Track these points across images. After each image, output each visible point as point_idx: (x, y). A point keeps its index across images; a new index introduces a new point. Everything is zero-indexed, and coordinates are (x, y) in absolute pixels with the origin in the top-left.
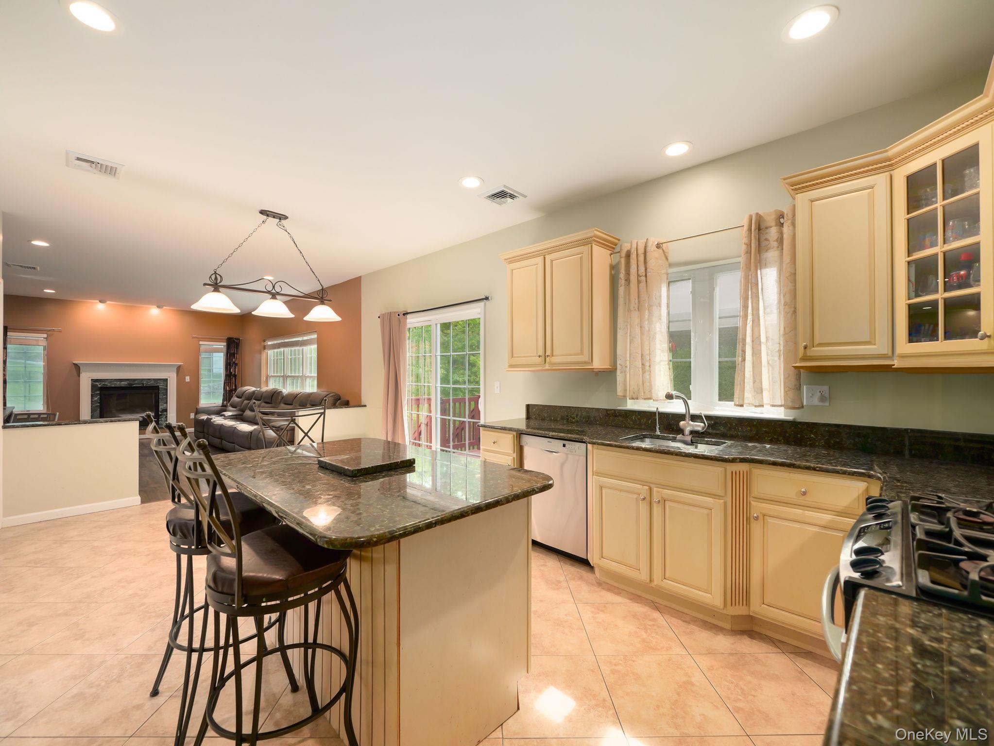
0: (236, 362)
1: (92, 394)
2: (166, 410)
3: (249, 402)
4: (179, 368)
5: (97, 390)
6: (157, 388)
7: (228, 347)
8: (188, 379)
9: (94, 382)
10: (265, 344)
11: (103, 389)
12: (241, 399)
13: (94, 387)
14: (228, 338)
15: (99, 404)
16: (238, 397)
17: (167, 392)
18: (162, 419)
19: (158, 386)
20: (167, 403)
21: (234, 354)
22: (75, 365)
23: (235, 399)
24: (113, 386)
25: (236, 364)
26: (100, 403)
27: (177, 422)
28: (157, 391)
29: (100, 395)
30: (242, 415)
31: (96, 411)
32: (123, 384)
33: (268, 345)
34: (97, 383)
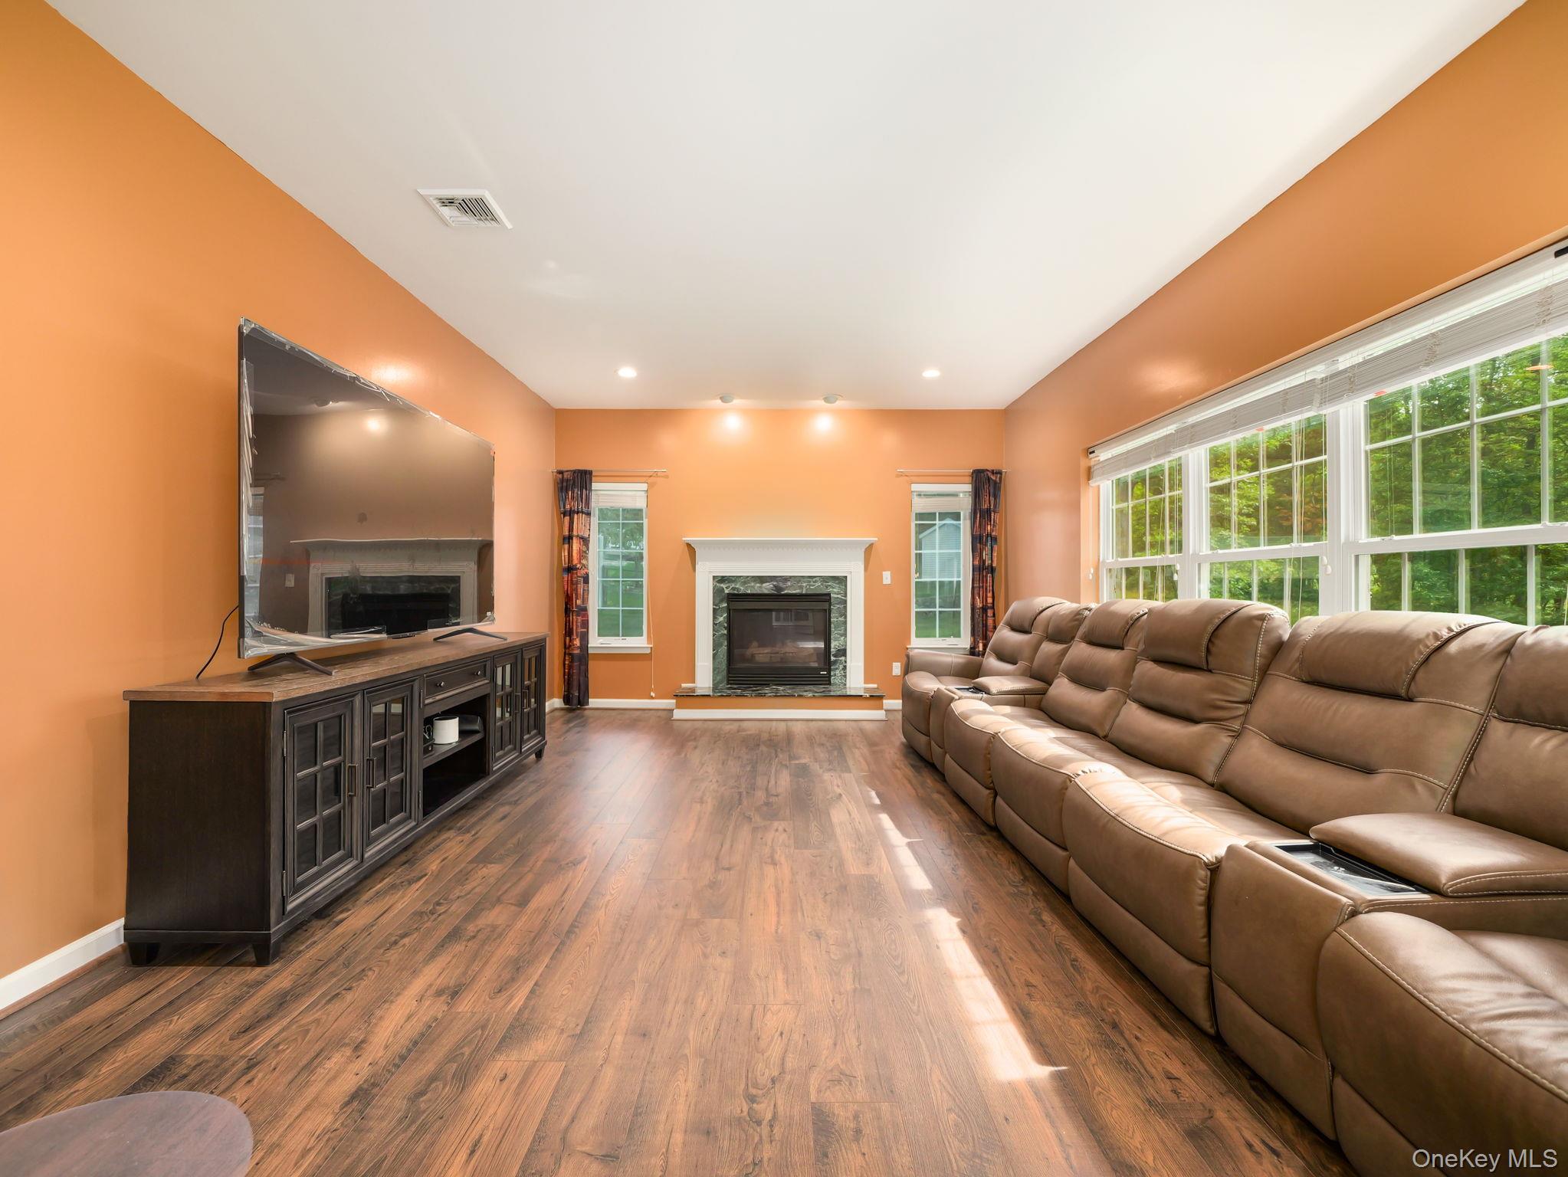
0: (994, 534)
1: (714, 610)
2: (843, 652)
3: (1064, 652)
4: (869, 549)
5: (721, 601)
6: (826, 598)
7: (977, 495)
8: (887, 577)
9: (719, 582)
10: (1092, 463)
11: (733, 598)
12: (1030, 635)
13: (717, 592)
14: (974, 471)
15: (725, 632)
16: (1014, 629)
17: (845, 607)
18: (837, 672)
19: (829, 595)
20: (845, 635)
21: (989, 511)
22: (689, 545)
23: (1004, 635)
24: (749, 592)
25: (994, 540)
26: (729, 628)
27: (866, 682)
28: (826, 606)
29: (729, 610)
30: (1044, 692)
31: (722, 645)
32: (767, 588)
33: (1099, 463)
34: (722, 585)
